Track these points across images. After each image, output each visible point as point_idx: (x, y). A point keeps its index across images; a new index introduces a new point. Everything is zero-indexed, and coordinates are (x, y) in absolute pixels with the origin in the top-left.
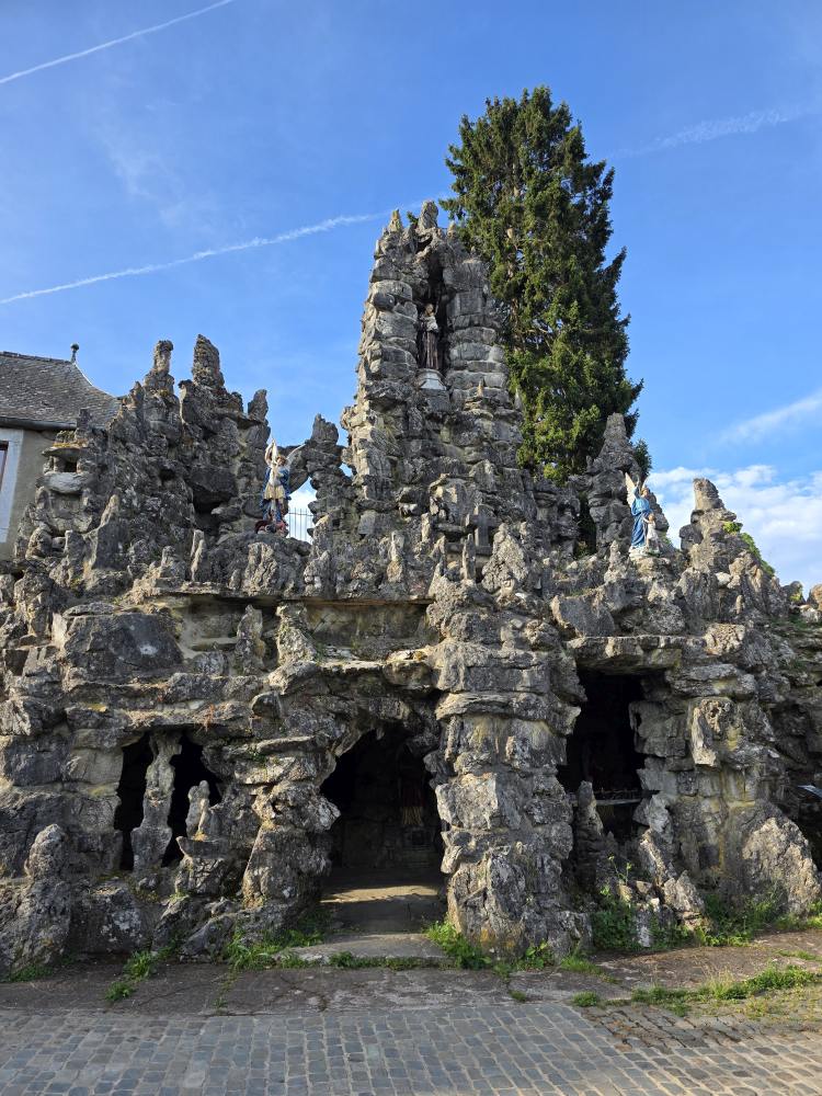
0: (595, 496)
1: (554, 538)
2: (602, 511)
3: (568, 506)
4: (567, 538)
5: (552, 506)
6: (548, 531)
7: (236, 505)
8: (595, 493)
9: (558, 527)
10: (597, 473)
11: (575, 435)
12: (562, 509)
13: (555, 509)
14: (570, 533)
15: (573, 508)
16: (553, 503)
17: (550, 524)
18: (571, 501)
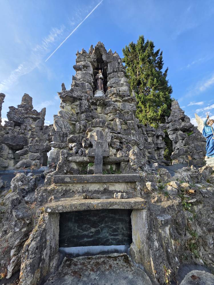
0: (171, 131)
1: (156, 149)
2: (174, 136)
3: (160, 135)
4: (161, 148)
5: (154, 136)
6: (153, 145)
7: (26, 149)
8: (170, 129)
9: (157, 144)
10: (170, 122)
11: (159, 114)
12: (158, 137)
13: (155, 137)
14: (162, 146)
15: (162, 136)
16: (154, 135)
17: (154, 143)
18: (161, 134)
